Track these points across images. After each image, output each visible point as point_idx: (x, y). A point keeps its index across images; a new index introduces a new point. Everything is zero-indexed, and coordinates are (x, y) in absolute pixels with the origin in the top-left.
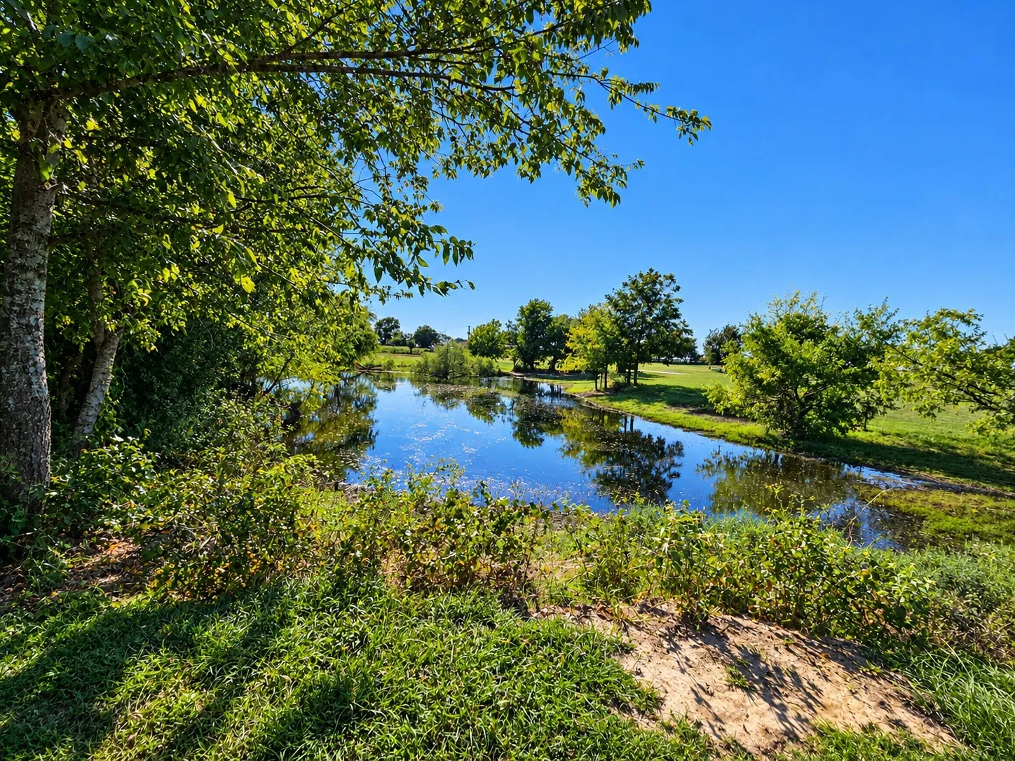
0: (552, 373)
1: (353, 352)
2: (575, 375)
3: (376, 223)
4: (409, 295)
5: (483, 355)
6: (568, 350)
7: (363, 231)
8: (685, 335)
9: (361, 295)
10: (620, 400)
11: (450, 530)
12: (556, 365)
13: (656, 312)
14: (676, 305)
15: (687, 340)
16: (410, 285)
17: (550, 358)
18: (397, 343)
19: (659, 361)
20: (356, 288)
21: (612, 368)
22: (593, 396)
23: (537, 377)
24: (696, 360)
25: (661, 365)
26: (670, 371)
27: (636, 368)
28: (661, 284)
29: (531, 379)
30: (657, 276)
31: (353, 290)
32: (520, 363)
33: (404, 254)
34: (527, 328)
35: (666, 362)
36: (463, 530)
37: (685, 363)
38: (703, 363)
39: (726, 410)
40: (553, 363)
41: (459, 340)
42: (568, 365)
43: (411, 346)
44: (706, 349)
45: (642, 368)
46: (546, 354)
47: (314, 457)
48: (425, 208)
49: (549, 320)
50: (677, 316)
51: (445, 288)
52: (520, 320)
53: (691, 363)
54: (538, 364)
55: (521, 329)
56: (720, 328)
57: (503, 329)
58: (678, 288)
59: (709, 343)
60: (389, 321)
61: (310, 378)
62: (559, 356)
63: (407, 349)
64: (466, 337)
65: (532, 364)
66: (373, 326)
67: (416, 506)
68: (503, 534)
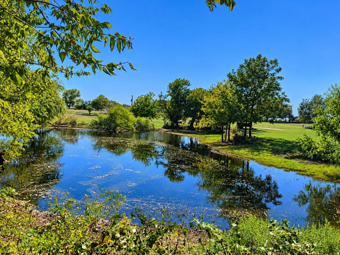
0: (191, 129)
1: (45, 114)
2: (207, 131)
3: (60, 20)
4: (86, 74)
5: (142, 116)
6: (202, 113)
7: (52, 26)
8: (285, 103)
9: (51, 72)
10: (239, 149)
11: (115, 244)
12: (195, 123)
13: (264, 86)
14: (279, 81)
15: (286, 106)
16: (85, 66)
17: (190, 119)
18: (79, 108)
19: (266, 121)
20: (47, 68)
21: (234, 126)
22: (220, 145)
23: (180, 132)
24: (293, 120)
25: (268, 124)
26: (275, 128)
27: (250, 125)
28: (268, 66)
29: (176, 134)
30: (265, 60)
31: (44, 69)
32: (168, 121)
33: (81, 43)
34: (173, 98)
35: (272, 122)
36: (125, 244)
37: (285, 122)
38: (298, 122)
39: (315, 155)
40: (192, 122)
41: (124, 106)
42: (202, 124)
43: (90, 110)
44: (300, 113)
45: (255, 126)
46: (187, 115)
47: (14, 190)
48: (97, 10)
49: (188, 92)
50: (280, 89)
51: (111, 69)
52: (169, 92)
53: (289, 122)
54: (181, 123)
55: (169, 98)
56: (310, 98)
57: (156, 98)
58: (280, 69)
59: (302, 108)
60: (72, 92)
61: (12, 133)
62: (196, 118)
63: (87, 112)
64: (129, 104)
65: (177, 123)
66: (61, 95)
67: (91, 227)
68: (154, 246)
